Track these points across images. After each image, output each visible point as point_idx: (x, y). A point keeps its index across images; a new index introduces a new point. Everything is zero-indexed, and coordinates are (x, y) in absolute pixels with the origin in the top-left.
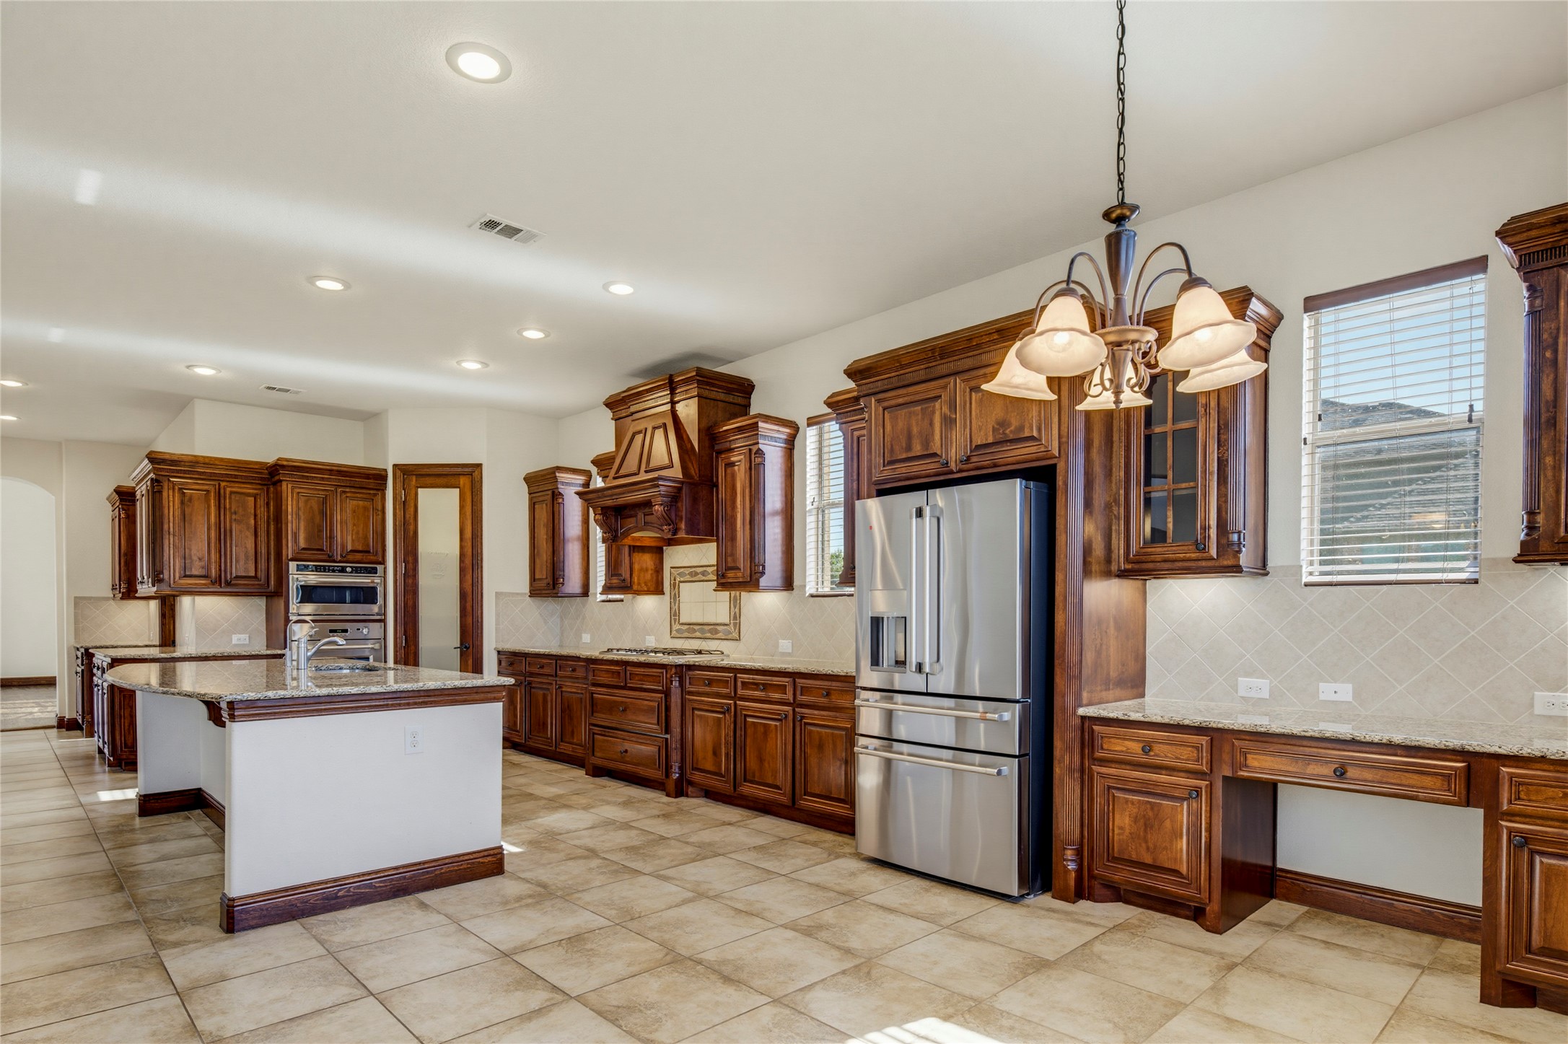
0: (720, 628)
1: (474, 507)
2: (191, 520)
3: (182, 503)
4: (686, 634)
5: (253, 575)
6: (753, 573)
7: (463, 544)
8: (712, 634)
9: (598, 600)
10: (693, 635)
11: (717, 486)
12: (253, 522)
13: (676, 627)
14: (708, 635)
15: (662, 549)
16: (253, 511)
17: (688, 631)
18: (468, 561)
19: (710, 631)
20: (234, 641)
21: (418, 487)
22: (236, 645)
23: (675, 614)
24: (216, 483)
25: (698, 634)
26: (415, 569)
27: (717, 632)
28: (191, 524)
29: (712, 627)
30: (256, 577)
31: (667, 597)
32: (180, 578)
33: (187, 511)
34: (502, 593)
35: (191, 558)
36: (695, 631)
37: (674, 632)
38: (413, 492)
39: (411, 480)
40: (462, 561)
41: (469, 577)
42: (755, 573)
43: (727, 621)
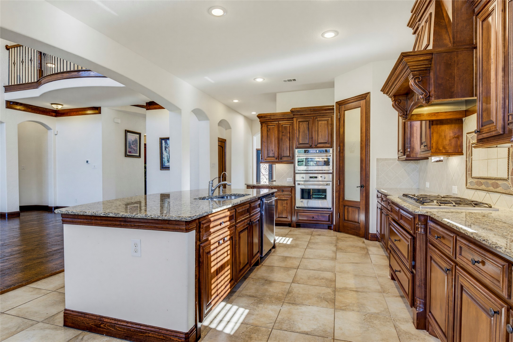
0: (500, 182)
1: (367, 115)
2: (270, 137)
3: (267, 131)
4: (476, 187)
5: (289, 155)
6: (506, 124)
7: (362, 135)
8: (494, 188)
9: (433, 161)
10: (480, 188)
11: (476, 48)
12: (289, 135)
13: (470, 180)
14: (491, 188)
15: (462, 120)
16: (289, 131)
17: (477, 184)
18: (364, 143)
19: (493, 185)
20: (288, 180)
21: (345, 111)
22: (288, 182)
23: (469, 170)
24: (277, 122)
25: (483, 187)
26: (343, 150)
27: (497, 186)
28: (270, 138)
29: (494, 181)
30: (289, 156)
31: (464, 156)
32: (267, 157)
33: (269, 134)
34: (381, 159)
35: (270, 150)
36: (481, 184)
37: (468, 184)
38: (343, 113)
39: (342, 108)
40: (361, 143)
41: (364, 152)
42: (508, 124)
43: (506, 176)
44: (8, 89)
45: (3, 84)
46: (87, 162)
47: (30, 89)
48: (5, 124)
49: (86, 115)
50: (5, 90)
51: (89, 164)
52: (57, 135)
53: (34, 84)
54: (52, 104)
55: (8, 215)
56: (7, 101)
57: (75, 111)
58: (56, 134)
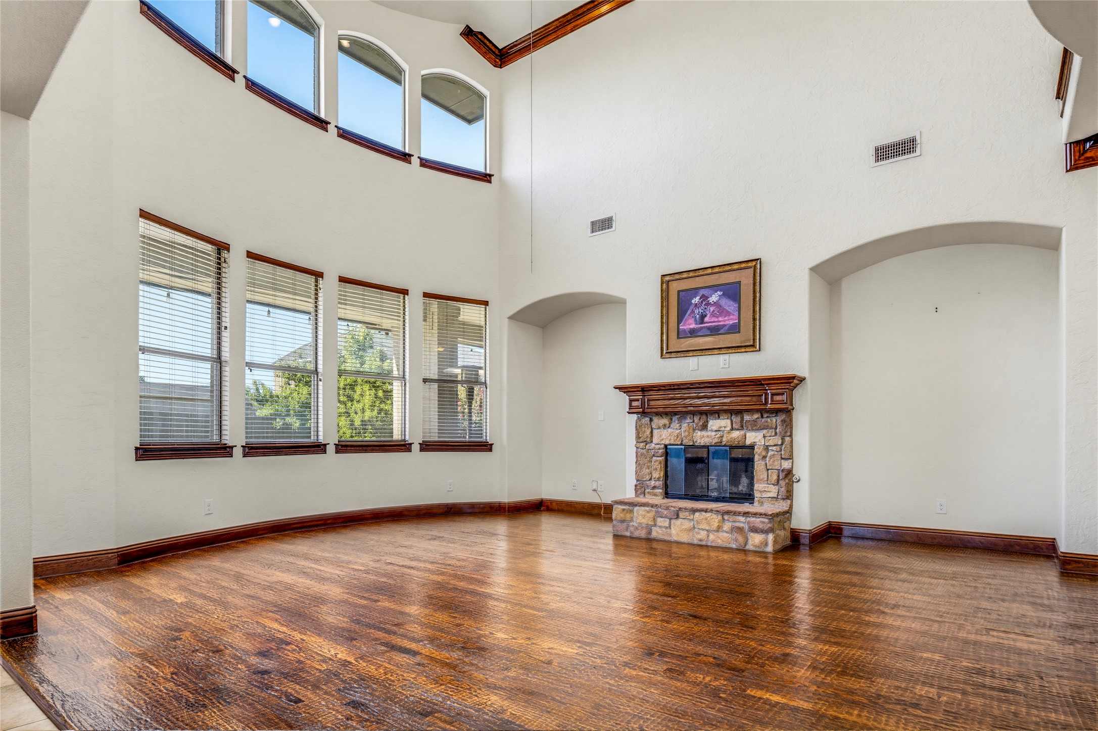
48: (1064, 230)
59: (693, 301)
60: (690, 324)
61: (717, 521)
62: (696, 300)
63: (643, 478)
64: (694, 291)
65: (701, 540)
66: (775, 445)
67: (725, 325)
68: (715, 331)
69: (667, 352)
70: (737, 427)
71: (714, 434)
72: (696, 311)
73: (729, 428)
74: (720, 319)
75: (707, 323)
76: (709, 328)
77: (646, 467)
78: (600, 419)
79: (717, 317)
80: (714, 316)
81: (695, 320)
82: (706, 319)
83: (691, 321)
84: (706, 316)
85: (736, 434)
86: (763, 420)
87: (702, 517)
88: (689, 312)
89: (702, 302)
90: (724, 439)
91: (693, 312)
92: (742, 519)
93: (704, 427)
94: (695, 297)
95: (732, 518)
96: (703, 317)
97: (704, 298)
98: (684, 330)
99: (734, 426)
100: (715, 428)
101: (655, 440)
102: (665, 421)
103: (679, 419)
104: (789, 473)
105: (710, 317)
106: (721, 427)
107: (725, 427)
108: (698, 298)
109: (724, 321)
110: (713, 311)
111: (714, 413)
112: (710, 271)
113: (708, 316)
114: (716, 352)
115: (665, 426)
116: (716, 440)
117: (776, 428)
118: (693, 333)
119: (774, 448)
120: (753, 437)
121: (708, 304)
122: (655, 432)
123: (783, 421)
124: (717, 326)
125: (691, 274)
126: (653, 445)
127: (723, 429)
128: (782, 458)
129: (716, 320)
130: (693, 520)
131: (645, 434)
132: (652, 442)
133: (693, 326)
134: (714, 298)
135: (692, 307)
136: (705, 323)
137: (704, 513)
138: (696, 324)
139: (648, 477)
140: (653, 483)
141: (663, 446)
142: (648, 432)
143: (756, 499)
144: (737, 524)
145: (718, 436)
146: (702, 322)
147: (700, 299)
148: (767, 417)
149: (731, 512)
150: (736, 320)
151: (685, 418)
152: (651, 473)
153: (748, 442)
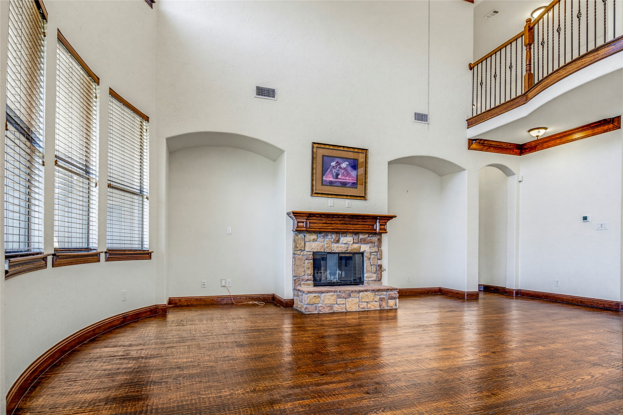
44: (472, 122)
45: (466, 117)
46: (585, 218)
47: (510, 110)
48: (466, 171)
49: (573, 141)
50: (468, 125)
51: (588, 221)
52: (521, 183)
53: (519, 99)
54: (529, 131)
55: (467, 295)
56: (470, 139)
57: (557, 138)
58: (520, 181)
59: (332, 164)
60: (328, 178)
61: (372, 296)
62: (333, 164)
63: (300, 274)
64: (333, 158)
65: (363, 308)
66: (375, 252)
67: (349, 183)
68: (344, 184)
69: (314, 193)
70: (356, 242)
71: (344, 245)
72: (334, 170)
73: (352, 242)
74: (347, 178)
75: (340, 179)
76: (341, 182)
77: (301, 267)
78: (228, 233)
79: (345, 177)
80: (343, 176)
81: (333, 176)
82: (339, 177)
83: (330, 176)
84: (339, 175)
85: (356, 246)
86: (369, 238)
87: (365, 295)
88: (329, 170)
89: (337, 166)
90: (349, 249)
91: (331, 171)
92: (385, 293)
93: (338, 241)
94: (333, 162)
95: (380, 293)
96: (337, 175)
97: (338, 164)
98: (326, 181)
99: (354, 241)
100: (345, 242)
101: (307, 249)
102: (314, 237)
103: (323, 236)
104: (380, 266)
105: (341, 176)
106: (348, 242)
107: (350, 241)
108: (335, 163)
109: (349, 180)
110: (343, 173)
111: (344, 233)
112: (342, 149)
113: (340, 175)
114: (345, 197)
115: (314, 240)
116: (345, 249)
117: (375, 243)
118: (331, 183)
119: (374, 254)
120: (365, 248)
121: (340, 168)
122: (307, 244)
123: (379, 239)
124: (346, 182)
125: (331, 147)
126: (305, 253)
127: (348, 243)
128: (378, 259)
129: (345, 178)
130: (359, 297)
131: (301, 245)
132: (305, 250)
133: (331, 179)
134: (344, 165)
135: (331, 168)
136: (338, 179)
137: (365, 293)
138: (333, 178)
139: (303, 274)
140: (306, 277)
141: (312, 253)
142: (303, 244)
143: (365, 282)
144: (382, 296)
145: (346, 247)
146: (337, 178)
147: (336, 164)
148: (372, 237)
149: (380, 290)
150: (355, 181)
151: (327, 235)
152: (305, 271)
153: (362, 250)
